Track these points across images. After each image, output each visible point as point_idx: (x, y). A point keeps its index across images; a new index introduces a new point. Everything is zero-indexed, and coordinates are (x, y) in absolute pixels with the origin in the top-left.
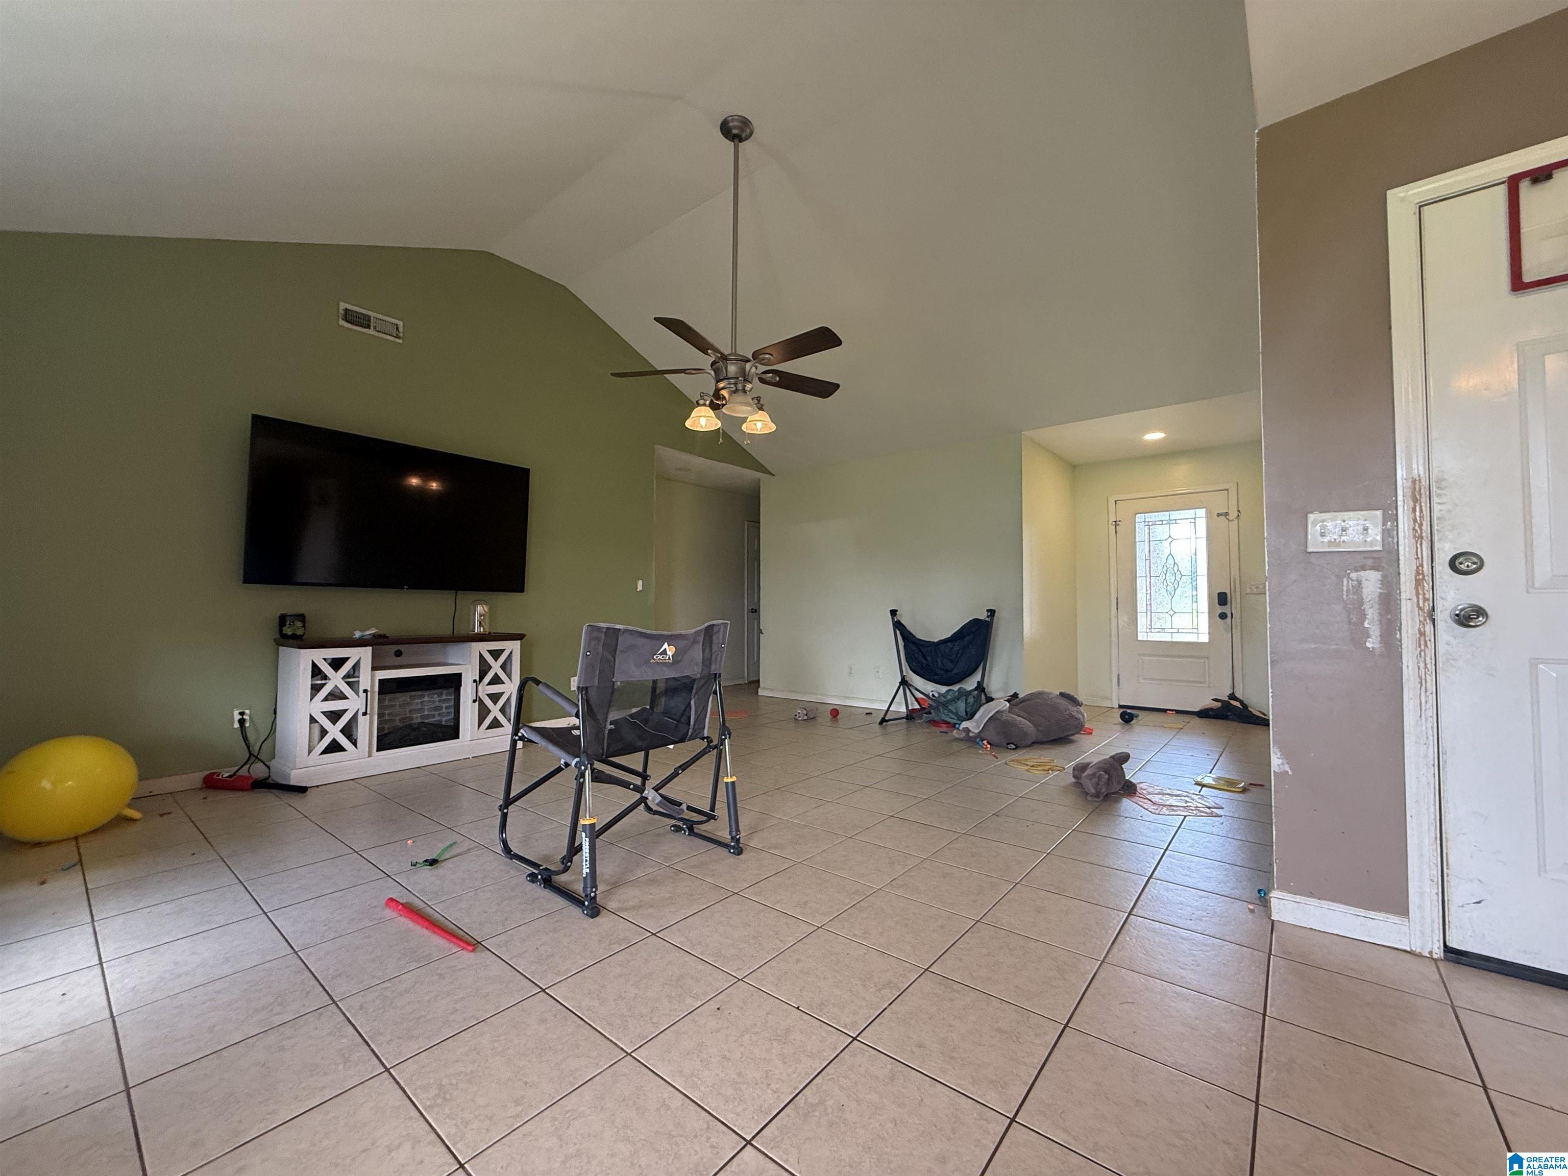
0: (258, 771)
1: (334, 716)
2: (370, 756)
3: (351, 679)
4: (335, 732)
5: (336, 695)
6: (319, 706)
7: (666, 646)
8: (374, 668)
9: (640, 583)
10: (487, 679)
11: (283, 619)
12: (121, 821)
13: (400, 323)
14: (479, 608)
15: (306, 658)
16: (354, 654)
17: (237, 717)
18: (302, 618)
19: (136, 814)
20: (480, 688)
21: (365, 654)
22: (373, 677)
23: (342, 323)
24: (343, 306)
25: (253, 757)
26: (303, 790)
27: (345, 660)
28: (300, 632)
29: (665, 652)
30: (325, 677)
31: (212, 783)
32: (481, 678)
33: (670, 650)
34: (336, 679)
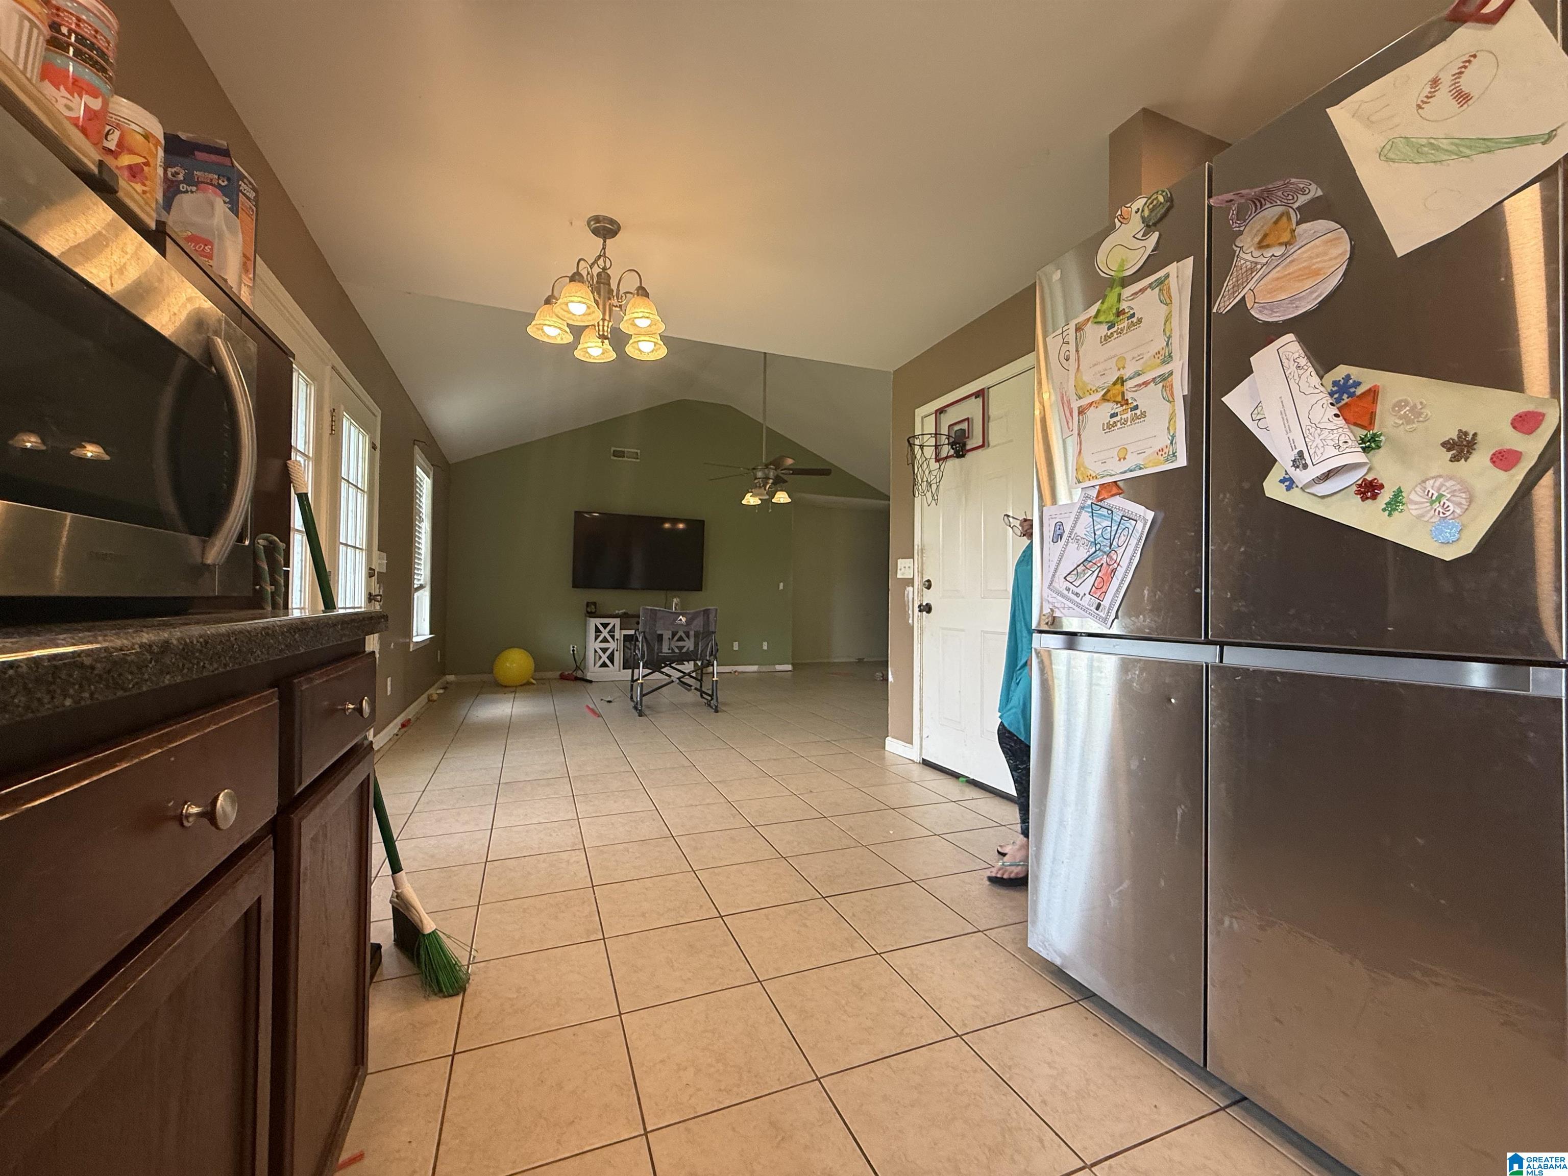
0: (579, 674)
1: (604, 650)
2: (620, 671)
3: (612, 631)
4: (605, 658)
5: (605, 640)
6: (598, 645)
7: (681, 617)
8: (621, 629)
9: (782, 584)
10: (676, 638)
11: (588, 604)
12: (528, 683)
13: (639, 451)
14: (675, 600)
15: (594, 622)
16: (612, 621)
17: (572, 649)
18: (595, 604)
19: (534, 682)
20: (672, 643)
21: (617, 621)
22: (620, 633)
23: (612, 458)
24: (613, 449)
25: (578, 668)
26: (591, 682)
27: (608, 624)
28: (593, 611)
29: (681, 620)
30: (601, 632)
31: (563, 677)
32: (673, 638)
33: (684, 620)
34: (605, 633)
